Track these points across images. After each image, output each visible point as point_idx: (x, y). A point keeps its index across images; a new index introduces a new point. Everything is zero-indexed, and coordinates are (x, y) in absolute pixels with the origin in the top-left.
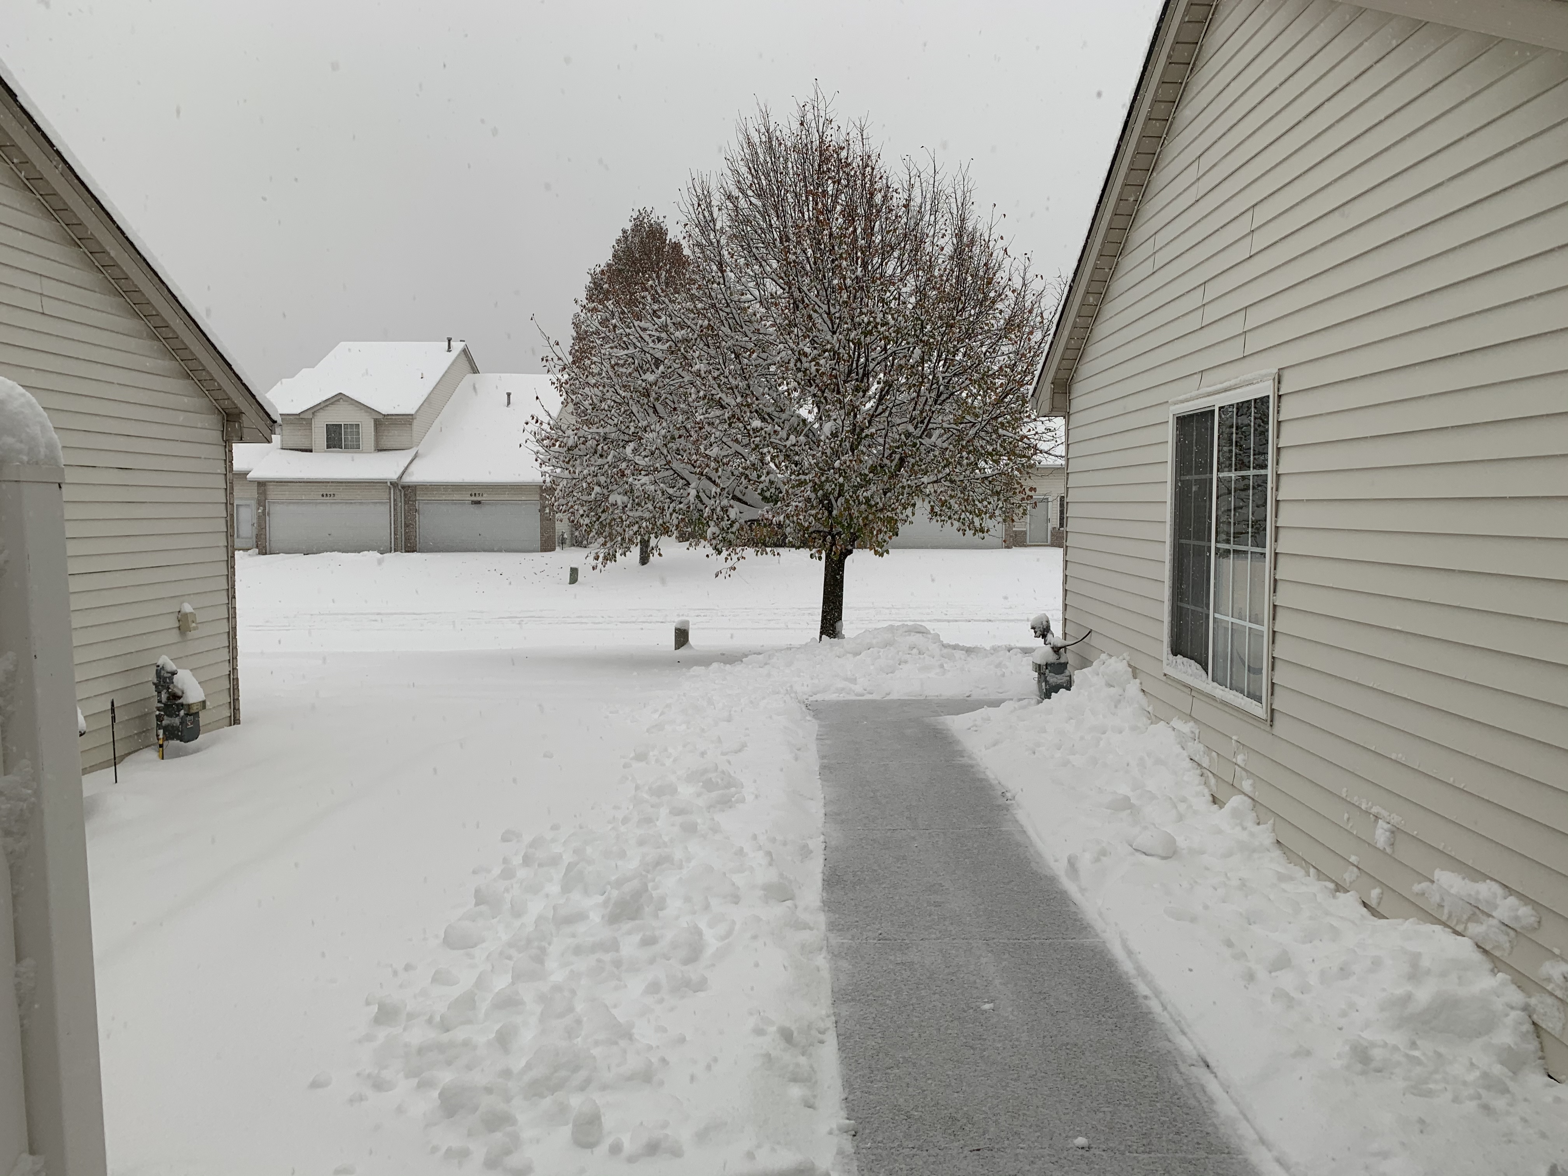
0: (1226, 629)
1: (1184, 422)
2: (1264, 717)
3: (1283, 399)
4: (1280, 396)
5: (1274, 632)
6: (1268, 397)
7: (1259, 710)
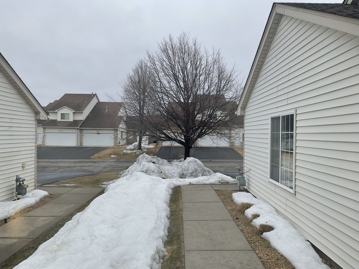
0: (284, 171)
1: (273, 119)
2: (293, 193)
3: (297, 115)
4: (296, 114)
5: (296, 172)
6: (293, 114)
7: (292, 191)
